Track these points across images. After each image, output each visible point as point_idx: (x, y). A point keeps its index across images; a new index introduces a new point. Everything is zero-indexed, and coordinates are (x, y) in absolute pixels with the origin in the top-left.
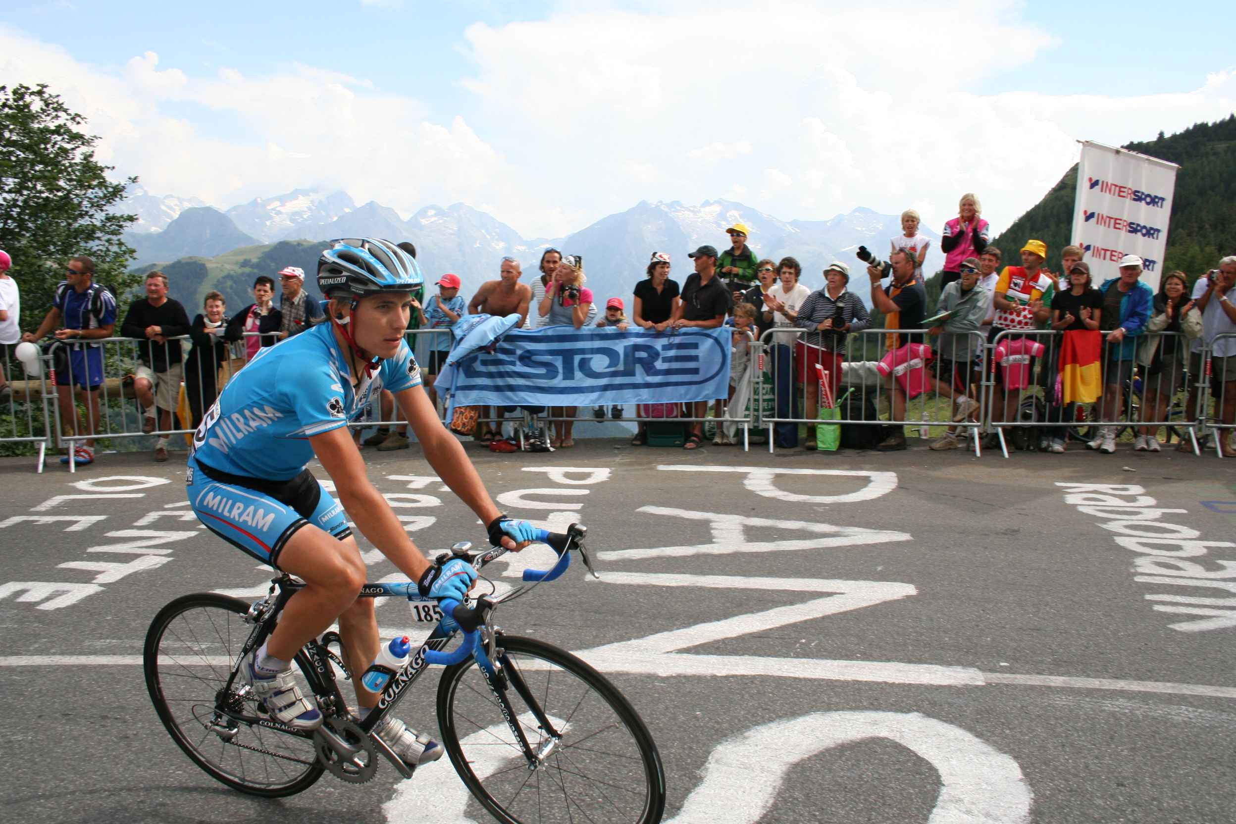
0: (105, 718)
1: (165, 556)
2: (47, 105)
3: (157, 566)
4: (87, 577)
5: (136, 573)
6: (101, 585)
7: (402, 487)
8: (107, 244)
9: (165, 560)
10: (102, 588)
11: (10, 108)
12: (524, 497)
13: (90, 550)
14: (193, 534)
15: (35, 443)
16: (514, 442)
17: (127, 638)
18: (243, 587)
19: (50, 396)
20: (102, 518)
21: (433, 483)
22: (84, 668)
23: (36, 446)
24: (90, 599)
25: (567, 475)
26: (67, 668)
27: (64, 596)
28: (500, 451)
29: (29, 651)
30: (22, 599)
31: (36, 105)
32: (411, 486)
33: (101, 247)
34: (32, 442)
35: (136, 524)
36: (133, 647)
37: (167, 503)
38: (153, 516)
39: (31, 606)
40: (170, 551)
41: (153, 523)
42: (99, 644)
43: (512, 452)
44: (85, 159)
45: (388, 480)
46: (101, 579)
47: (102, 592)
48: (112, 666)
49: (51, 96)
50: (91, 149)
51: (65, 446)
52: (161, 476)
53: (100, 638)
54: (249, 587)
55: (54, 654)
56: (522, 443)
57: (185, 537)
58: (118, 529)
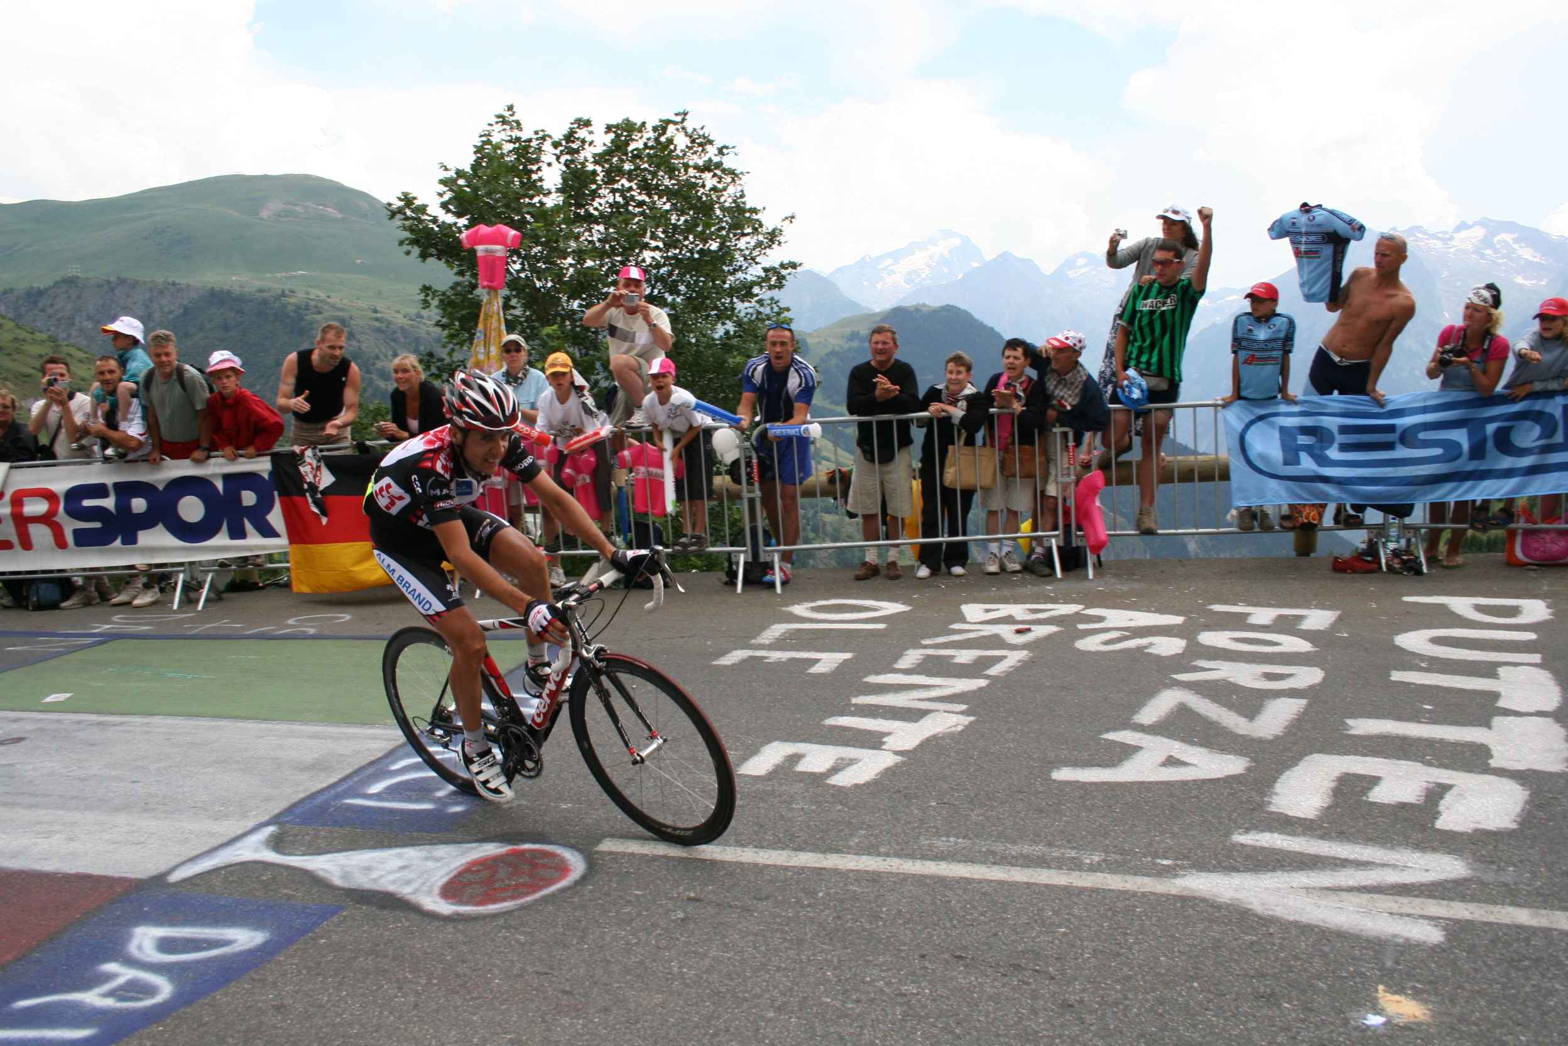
0: (1017, 967)
1: (962, 713)
2: (693, 141)
3: (960, 728)
4: (874, 741)
5: (934, 737)
6: (897, 753)
7: (1238, 622)
8: (757, 306)
9: (967, 720)
10: (899, 759)
11: (651, 148)
12: (1436, 641)
13: (854, 701)
14: (983, 683)
15: (733, 555)
16: (1369, 559)
17: (977, 836)
18: (1099, 766)
19: (751, 495)
20: (848, 656)
21: (1280, 616)
22: (941, 881)
23: (734, 559)
24: (890, 773)
25: (1479, 608)
26: (920, 880)
27: (855, 766)
28: (1354, 571)
29: (850, 847)
30: (801, 767)
31: (681, 142)
32: (1252, 620)
33: (750, 310)
34: (729, 553)
35: (896, 666)
36: (994, 853)
37: (923, 638)
38: (912, 657)
39: (816, 779)
40: (964, 707)
41: (919, 665)
42: (941, 843)
43: (1372, 571)
44: (735, 201)
45: (1211, 611)
46: (890, 742)
47: (903, 763)
48: (980, 882)
49: (695, 130)
50: (739, 188)
51: (768, 559)
52: (896, 601)
53: (938, 834)
54: (1108, 766)
55: (887, 855)
56: (1383, 561)
57: (975, 688)
58: (878, 673)
